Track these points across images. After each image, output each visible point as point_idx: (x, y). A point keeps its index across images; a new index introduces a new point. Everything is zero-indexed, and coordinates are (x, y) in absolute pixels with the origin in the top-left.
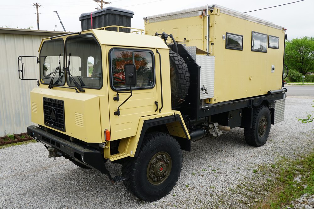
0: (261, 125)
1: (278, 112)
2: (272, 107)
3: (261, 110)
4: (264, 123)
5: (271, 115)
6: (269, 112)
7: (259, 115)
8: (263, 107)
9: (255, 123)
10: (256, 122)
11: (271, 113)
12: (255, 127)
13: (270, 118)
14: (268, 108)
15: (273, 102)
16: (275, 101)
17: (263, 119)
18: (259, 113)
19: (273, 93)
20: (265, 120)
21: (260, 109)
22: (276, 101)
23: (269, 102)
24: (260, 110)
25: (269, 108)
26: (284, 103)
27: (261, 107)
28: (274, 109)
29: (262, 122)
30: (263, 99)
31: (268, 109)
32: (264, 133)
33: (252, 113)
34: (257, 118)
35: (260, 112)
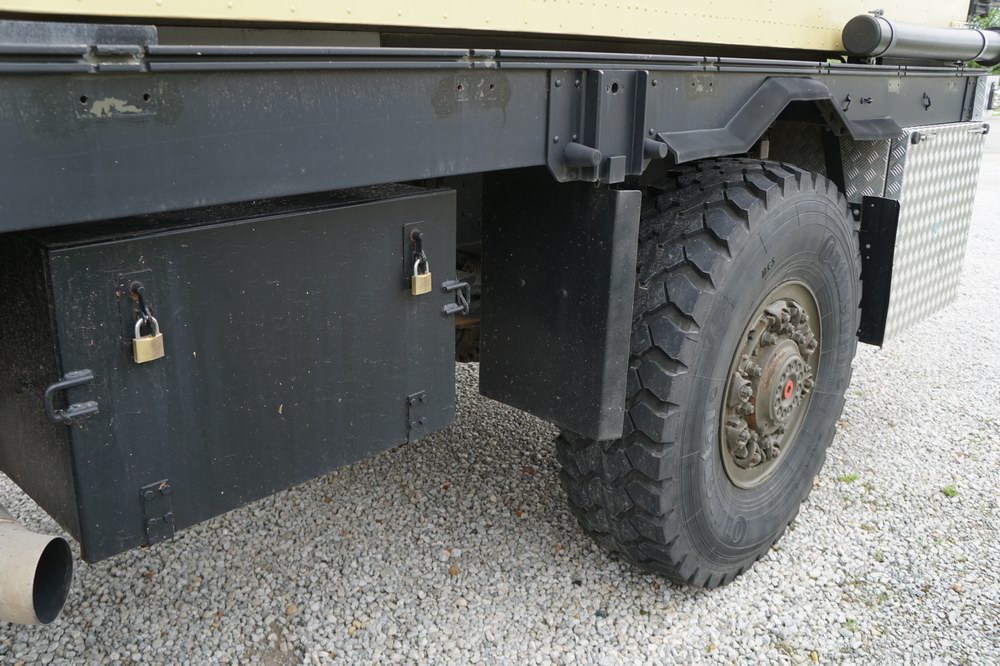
0: (752, 376)
1: (925, 230)
2: (875, 183)
3: (754, 208)
4: (786, 352)
5: (864, 263)
6: (849, 229)
7: (724, 267)
8: (780, 182)
9: (679, 363)
10: (688, 353)
11: (863, 237)
12: (672, 422)
13: (852, 292)
14: (842, 189)
15: (887, 139)
16: (910, 131)
17: (777, 308)
18: (723, 245)
19: (902, 43)
20: (795, 319)
21: (741, 197)
22: (918, 130)
23: (857, 132)
24: (742, 214)
25: (852, 191)
26: (977, 156)
27: (761, 182)
28: (894, 208)
29: (765, 344)
30: (795, 90)
31: (840, 207)
32: (783, 447)
33: (626, 248)
34: (700, 312)
35: (741, 237)
